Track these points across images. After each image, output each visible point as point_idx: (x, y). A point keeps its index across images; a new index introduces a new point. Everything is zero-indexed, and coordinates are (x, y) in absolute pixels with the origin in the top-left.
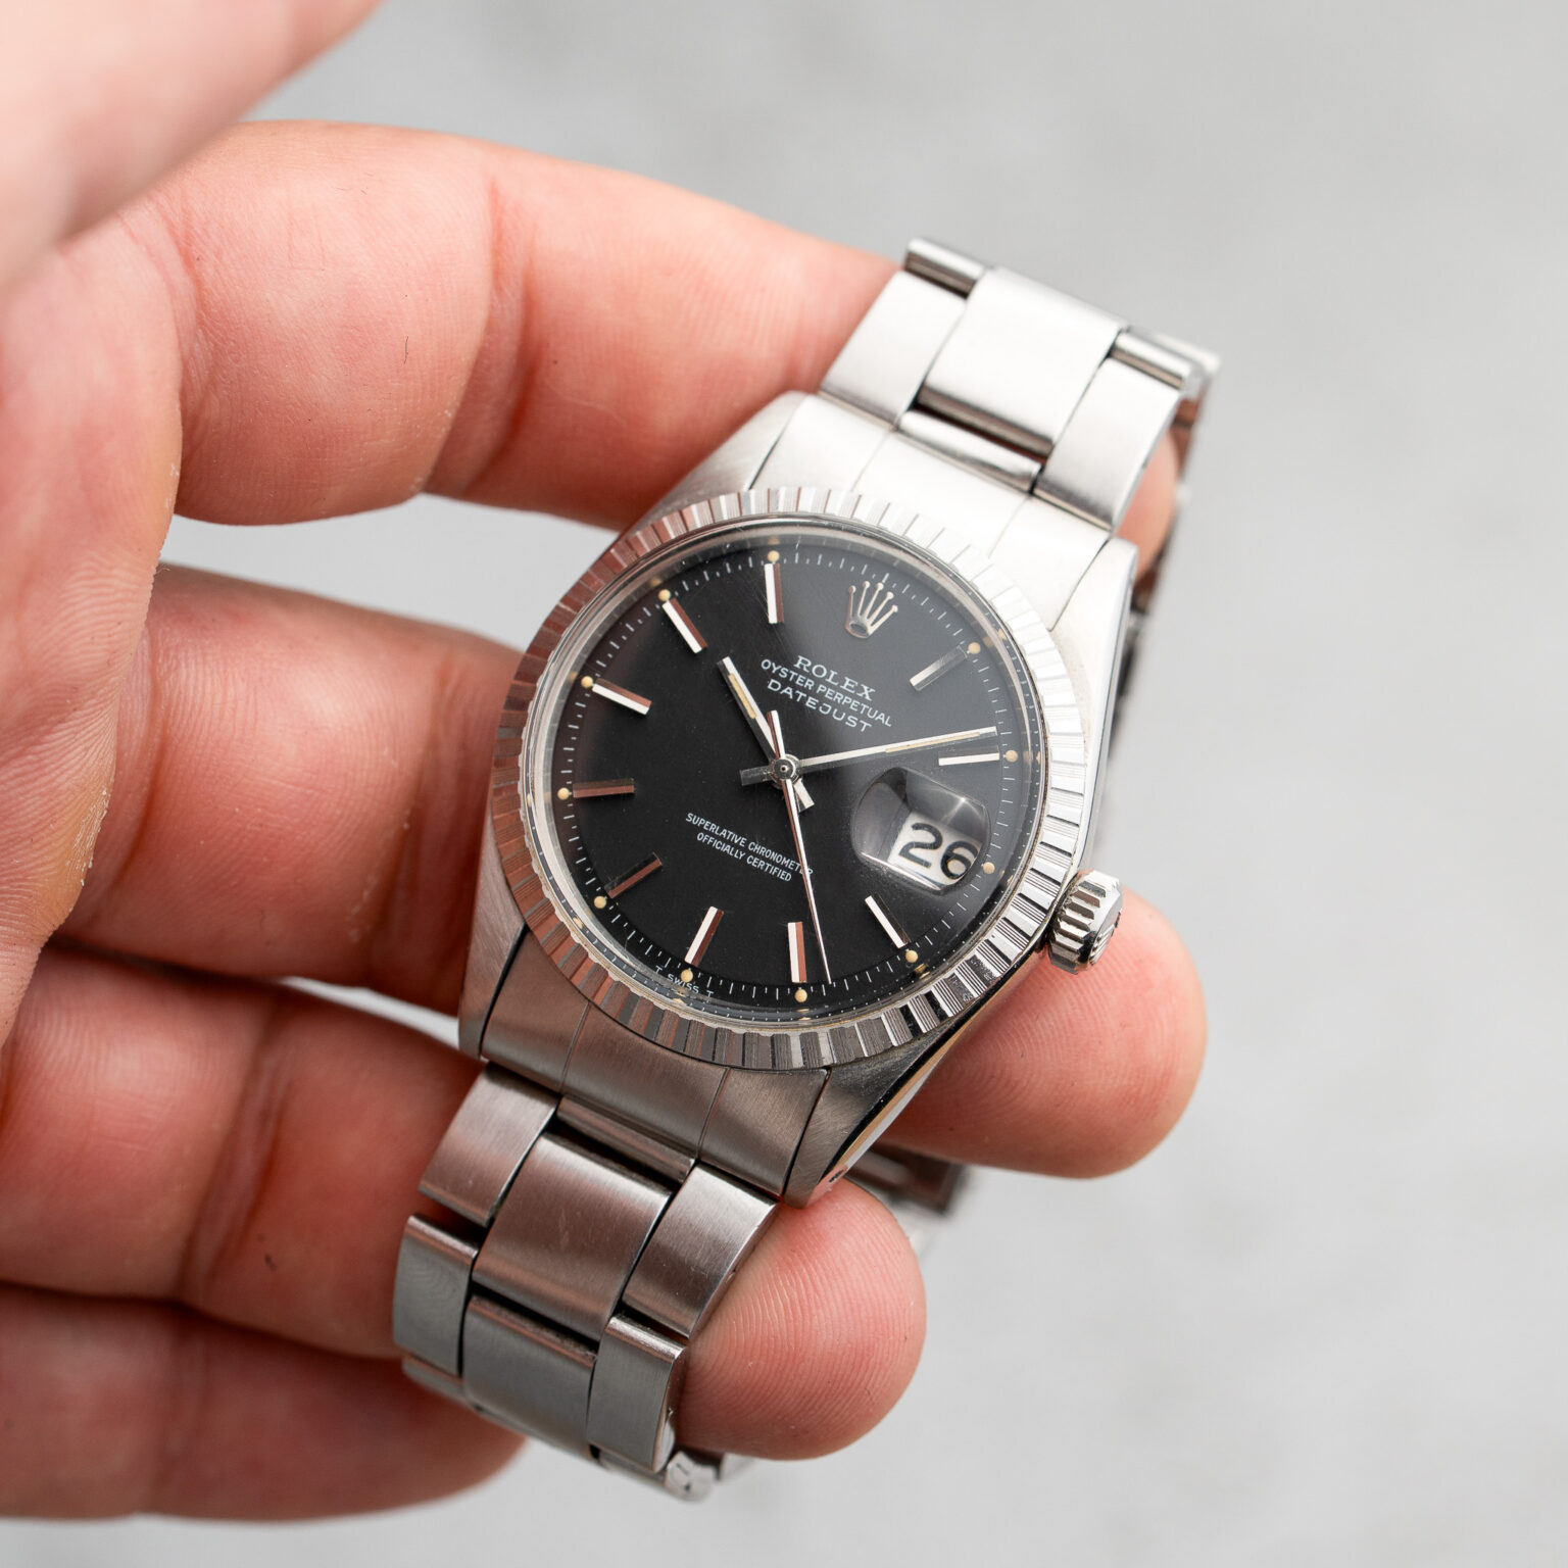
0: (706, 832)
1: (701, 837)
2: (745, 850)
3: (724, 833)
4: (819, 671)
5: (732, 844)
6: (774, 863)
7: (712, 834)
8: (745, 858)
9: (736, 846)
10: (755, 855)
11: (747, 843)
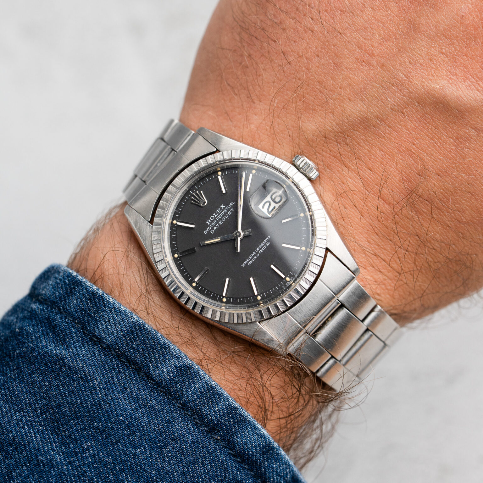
0: (248, 262)
1: (249, 264)
2: (257, 253)
3: (250, 257)
4: (212, 218)
5: (254, 256)
6: (263, 246)
7: (250, 261)
8: (259, 254)
9: (255, 255)
10: (259, 250)
11: (255, 252)
